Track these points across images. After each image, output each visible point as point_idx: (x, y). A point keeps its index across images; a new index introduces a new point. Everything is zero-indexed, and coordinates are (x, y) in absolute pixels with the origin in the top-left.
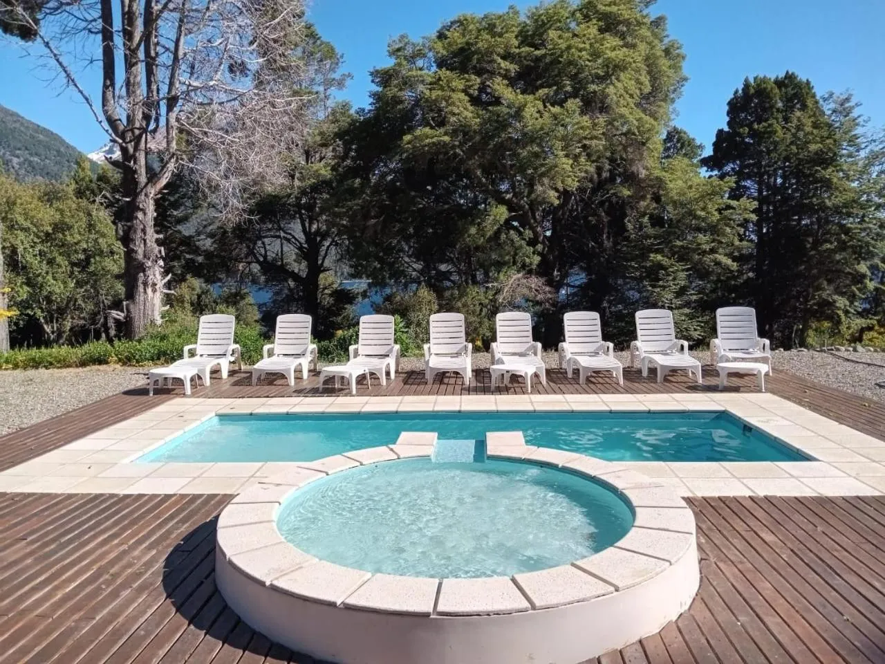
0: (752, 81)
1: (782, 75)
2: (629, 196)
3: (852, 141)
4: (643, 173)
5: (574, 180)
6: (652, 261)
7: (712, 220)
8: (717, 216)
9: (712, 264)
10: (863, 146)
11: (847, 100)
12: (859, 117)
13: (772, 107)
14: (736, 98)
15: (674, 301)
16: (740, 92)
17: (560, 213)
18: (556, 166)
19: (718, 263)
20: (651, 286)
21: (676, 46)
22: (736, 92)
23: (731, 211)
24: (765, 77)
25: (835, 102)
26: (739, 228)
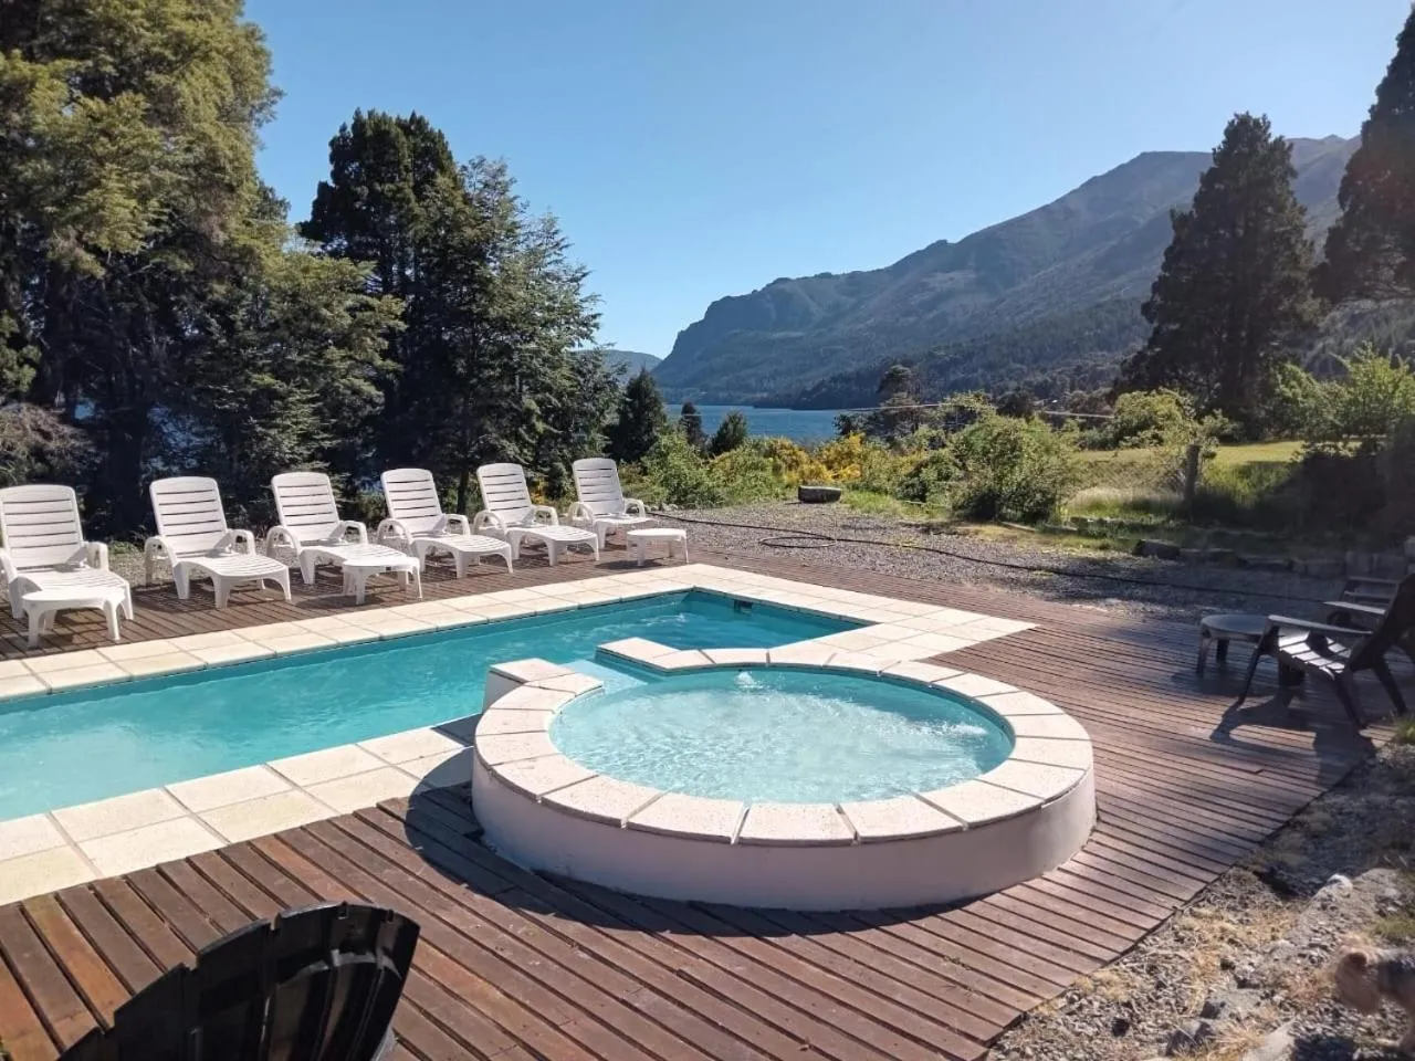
0: (365, 116)
1: (406, 116)
2: (187, 273)
3: (511, 231)
4: (220, 237)
5: (134, 236)
6: (255, 385)
7: (342, 325)
8: (347, 321)
9: (349, 392)
10: (521, 239)
11: (501, 171)
12: (515, 198)
13: (399, 163)
14: (344, 137)
15: (296, 448)
16: (349, 129)
17: (65, 289)
18: (103, 208)
19: (356, 392)
20: (261, 425)
21: (258, 35)
22: (343, 129)
23: (369, 313)
24: (384, 114)
25: (487, 173)
26: (380, 340)
